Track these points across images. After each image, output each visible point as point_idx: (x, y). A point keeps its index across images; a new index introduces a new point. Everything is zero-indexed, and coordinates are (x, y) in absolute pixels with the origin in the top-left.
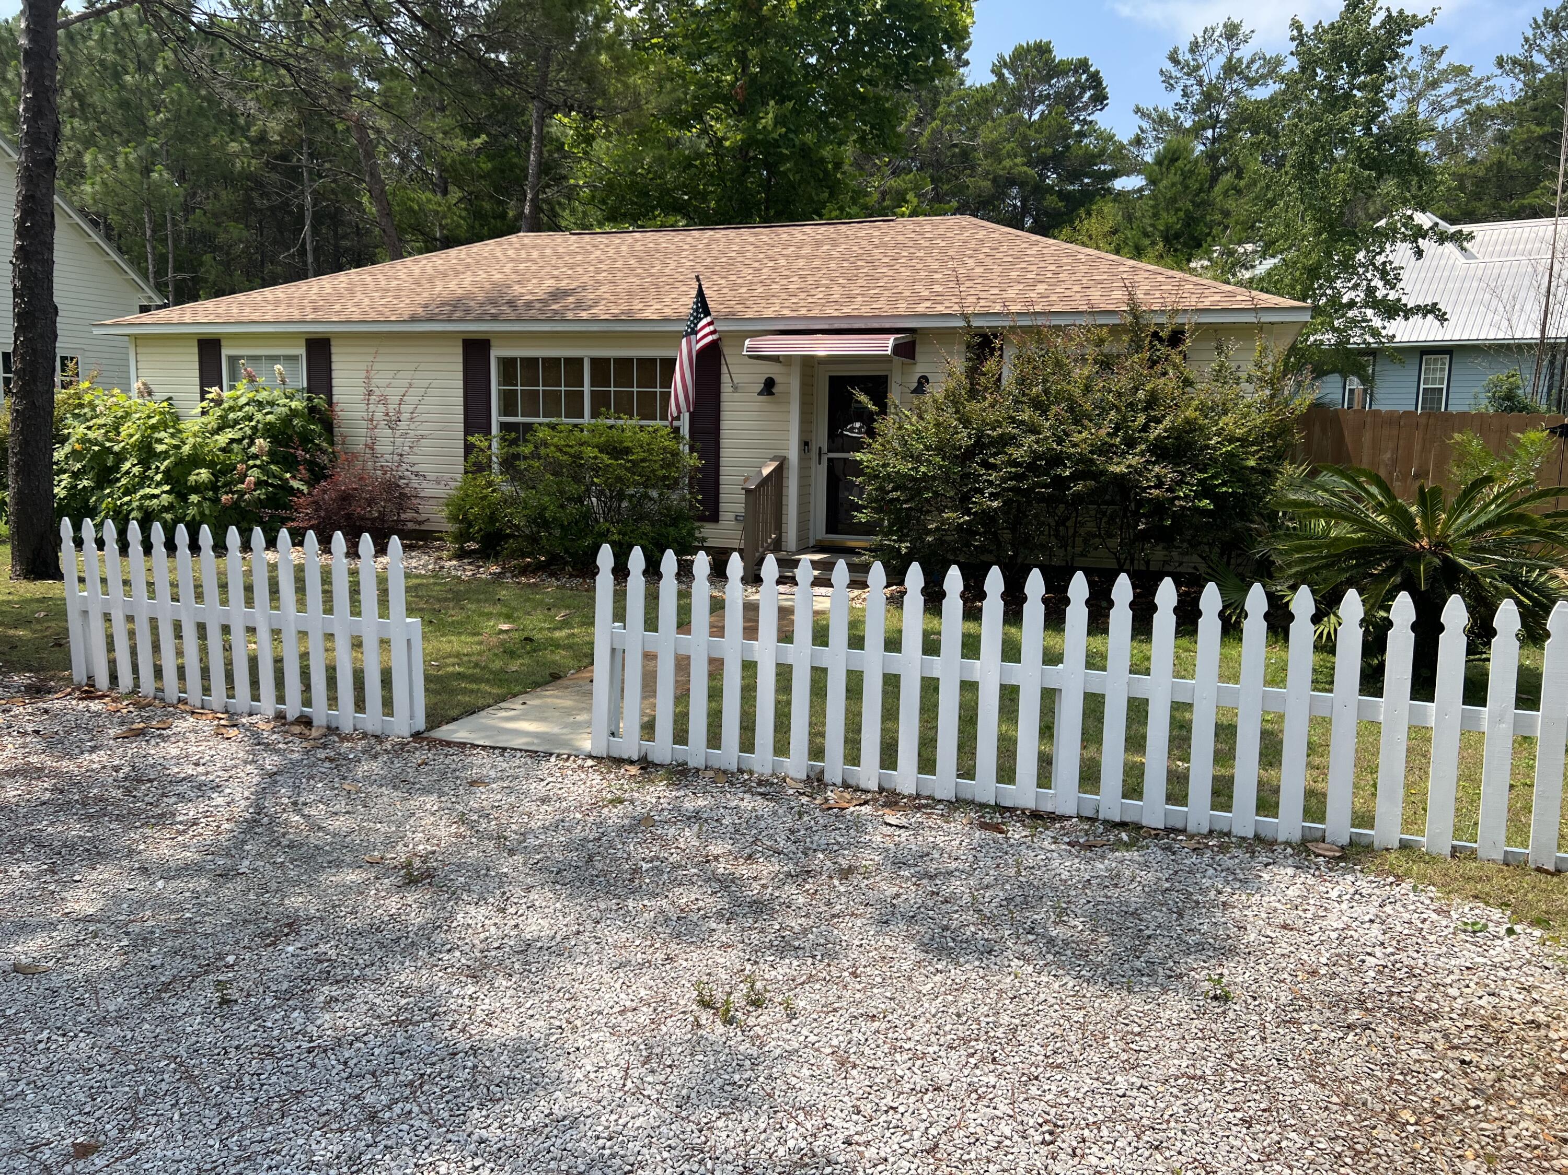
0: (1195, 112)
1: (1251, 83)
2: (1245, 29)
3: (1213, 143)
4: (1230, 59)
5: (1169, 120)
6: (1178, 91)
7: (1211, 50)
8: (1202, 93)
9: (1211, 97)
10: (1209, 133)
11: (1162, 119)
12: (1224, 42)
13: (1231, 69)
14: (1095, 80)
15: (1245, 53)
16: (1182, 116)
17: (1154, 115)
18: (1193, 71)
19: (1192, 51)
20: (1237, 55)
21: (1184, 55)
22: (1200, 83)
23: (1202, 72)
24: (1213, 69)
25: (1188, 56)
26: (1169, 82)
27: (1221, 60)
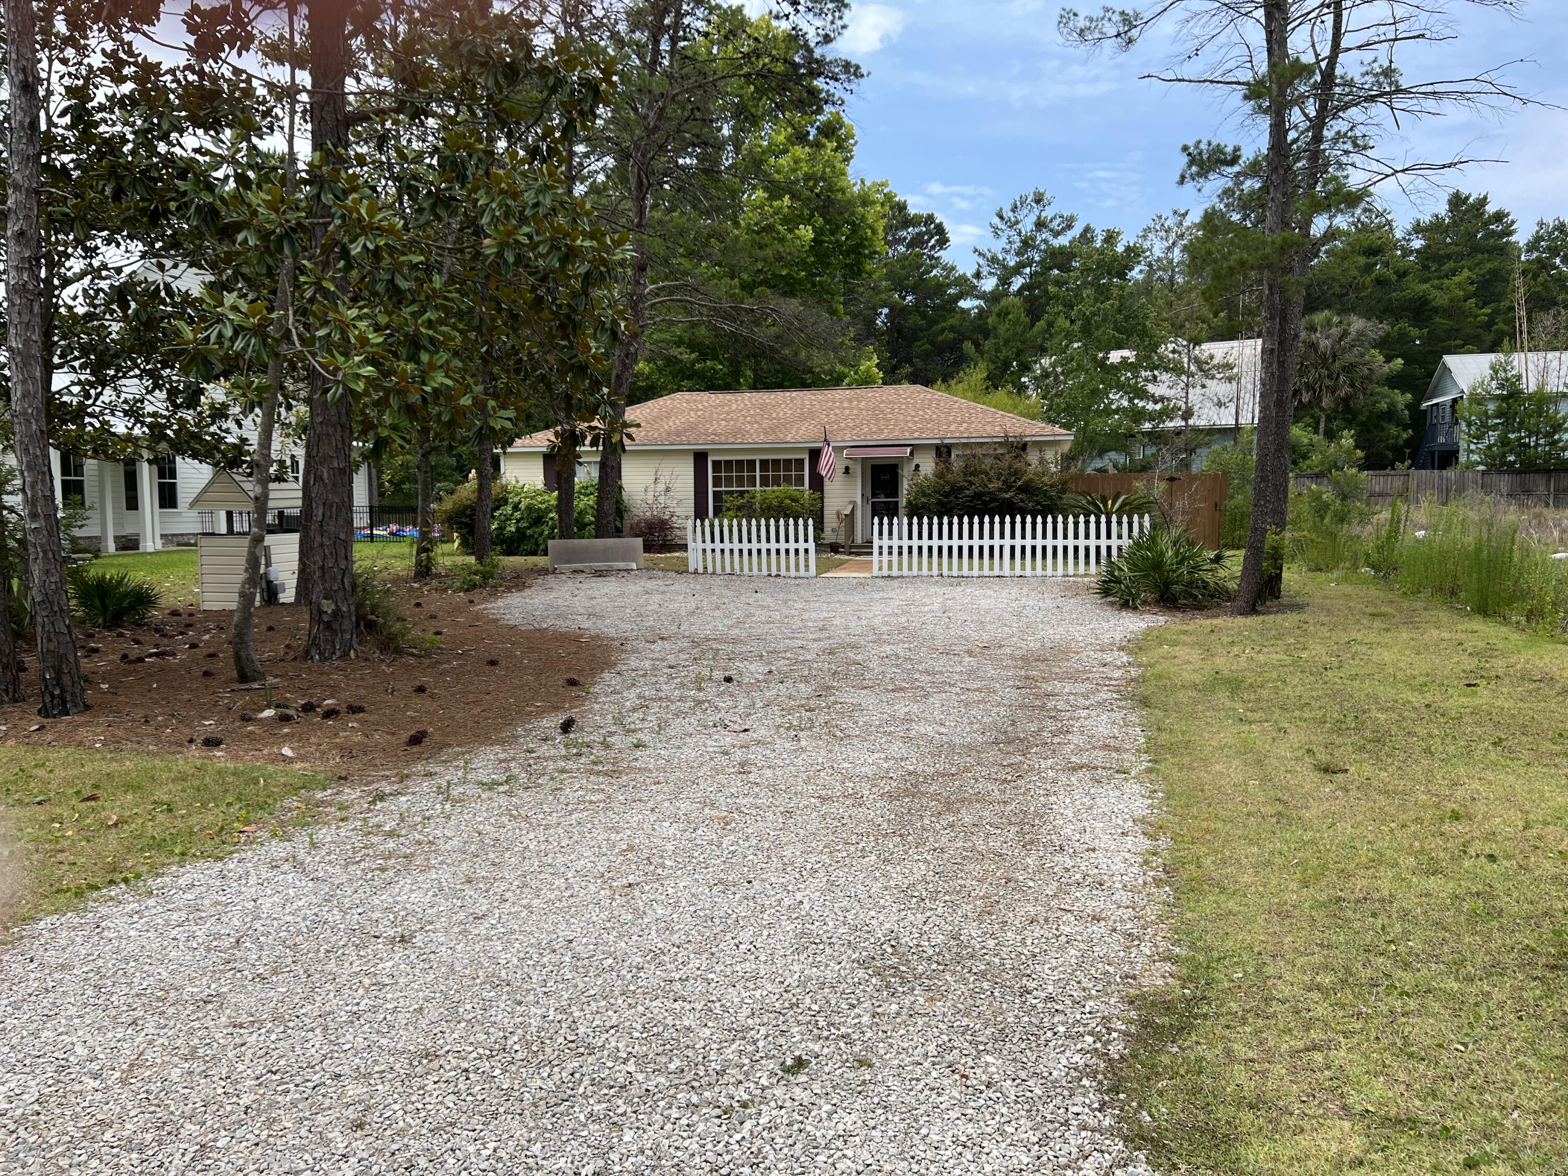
0: (1017, 254)
1: (1056, 234)
2: (1047, 196)
3: (1031, 278)
4: (1039, 218)
5: (998, 260)
6: (1004, 240)
7: (1026, 211)
8: (1022, 241)
9: (1027, 243)
10: (1027, 270)
11: (994, 260)
12: (1034, 204)
13: (1040, 225)
14: (940, 230)
15: (1048, 213)
16: (1008, 257)
17: (989, 255)
18: (1013, 225)
19: (1013, 211)
20: (1043, 214)
21: (1008, 214)
22: (1019, 234)
23: (1019, 226)
24: (1027, 225)
25: (1011, 214)
26: (996, 232)
27: (1033, 218)
